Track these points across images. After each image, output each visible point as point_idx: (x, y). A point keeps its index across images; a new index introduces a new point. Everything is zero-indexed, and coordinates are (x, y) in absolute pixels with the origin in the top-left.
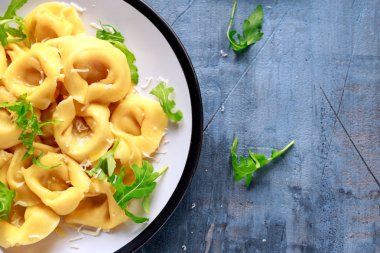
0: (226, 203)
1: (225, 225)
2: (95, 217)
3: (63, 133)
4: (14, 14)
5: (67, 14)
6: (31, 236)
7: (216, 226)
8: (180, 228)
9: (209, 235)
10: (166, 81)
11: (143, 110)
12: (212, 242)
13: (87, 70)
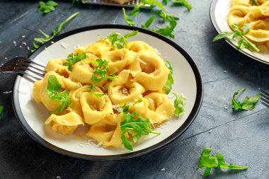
3: (114, 86)
8: (147, 177)
13: (145, 64)
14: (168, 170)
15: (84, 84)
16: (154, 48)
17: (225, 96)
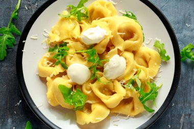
0: (190, 103)
1: (190, 115)
2: (127, 109)
4: (83, 5)
5: (108, 6)
6: (97, 119)
7: (185, 115)
8: (166, 116)
9: (182, 120)
10: (160, 40)
11: (150, 55)
12: (183, 124)
13: (124, 34)
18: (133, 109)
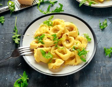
0: (105, 61)
3: (64, 42)
6: (58, 64)
7: (103, 66)
8: (93, 67)
9: (102, 69)
12: (102, 71)
13: (69, 28)
14: (98, 61)
15: (51, 47)
16: (62, 19)
17: (95, 26)
18: (76, 62)
